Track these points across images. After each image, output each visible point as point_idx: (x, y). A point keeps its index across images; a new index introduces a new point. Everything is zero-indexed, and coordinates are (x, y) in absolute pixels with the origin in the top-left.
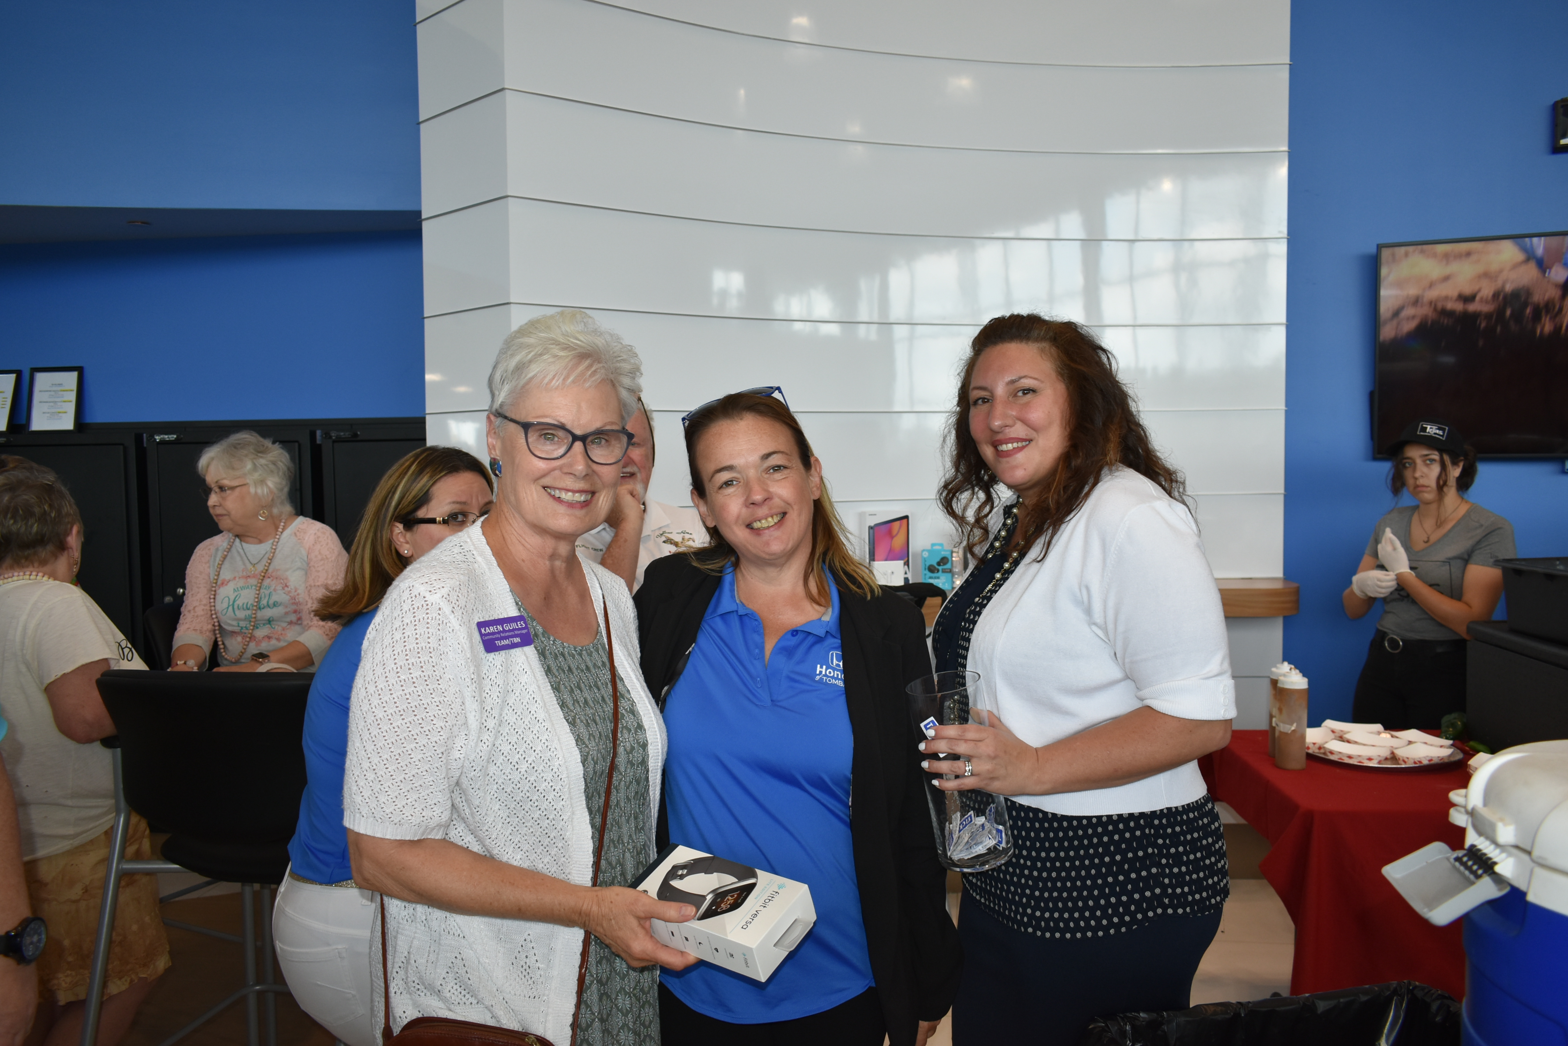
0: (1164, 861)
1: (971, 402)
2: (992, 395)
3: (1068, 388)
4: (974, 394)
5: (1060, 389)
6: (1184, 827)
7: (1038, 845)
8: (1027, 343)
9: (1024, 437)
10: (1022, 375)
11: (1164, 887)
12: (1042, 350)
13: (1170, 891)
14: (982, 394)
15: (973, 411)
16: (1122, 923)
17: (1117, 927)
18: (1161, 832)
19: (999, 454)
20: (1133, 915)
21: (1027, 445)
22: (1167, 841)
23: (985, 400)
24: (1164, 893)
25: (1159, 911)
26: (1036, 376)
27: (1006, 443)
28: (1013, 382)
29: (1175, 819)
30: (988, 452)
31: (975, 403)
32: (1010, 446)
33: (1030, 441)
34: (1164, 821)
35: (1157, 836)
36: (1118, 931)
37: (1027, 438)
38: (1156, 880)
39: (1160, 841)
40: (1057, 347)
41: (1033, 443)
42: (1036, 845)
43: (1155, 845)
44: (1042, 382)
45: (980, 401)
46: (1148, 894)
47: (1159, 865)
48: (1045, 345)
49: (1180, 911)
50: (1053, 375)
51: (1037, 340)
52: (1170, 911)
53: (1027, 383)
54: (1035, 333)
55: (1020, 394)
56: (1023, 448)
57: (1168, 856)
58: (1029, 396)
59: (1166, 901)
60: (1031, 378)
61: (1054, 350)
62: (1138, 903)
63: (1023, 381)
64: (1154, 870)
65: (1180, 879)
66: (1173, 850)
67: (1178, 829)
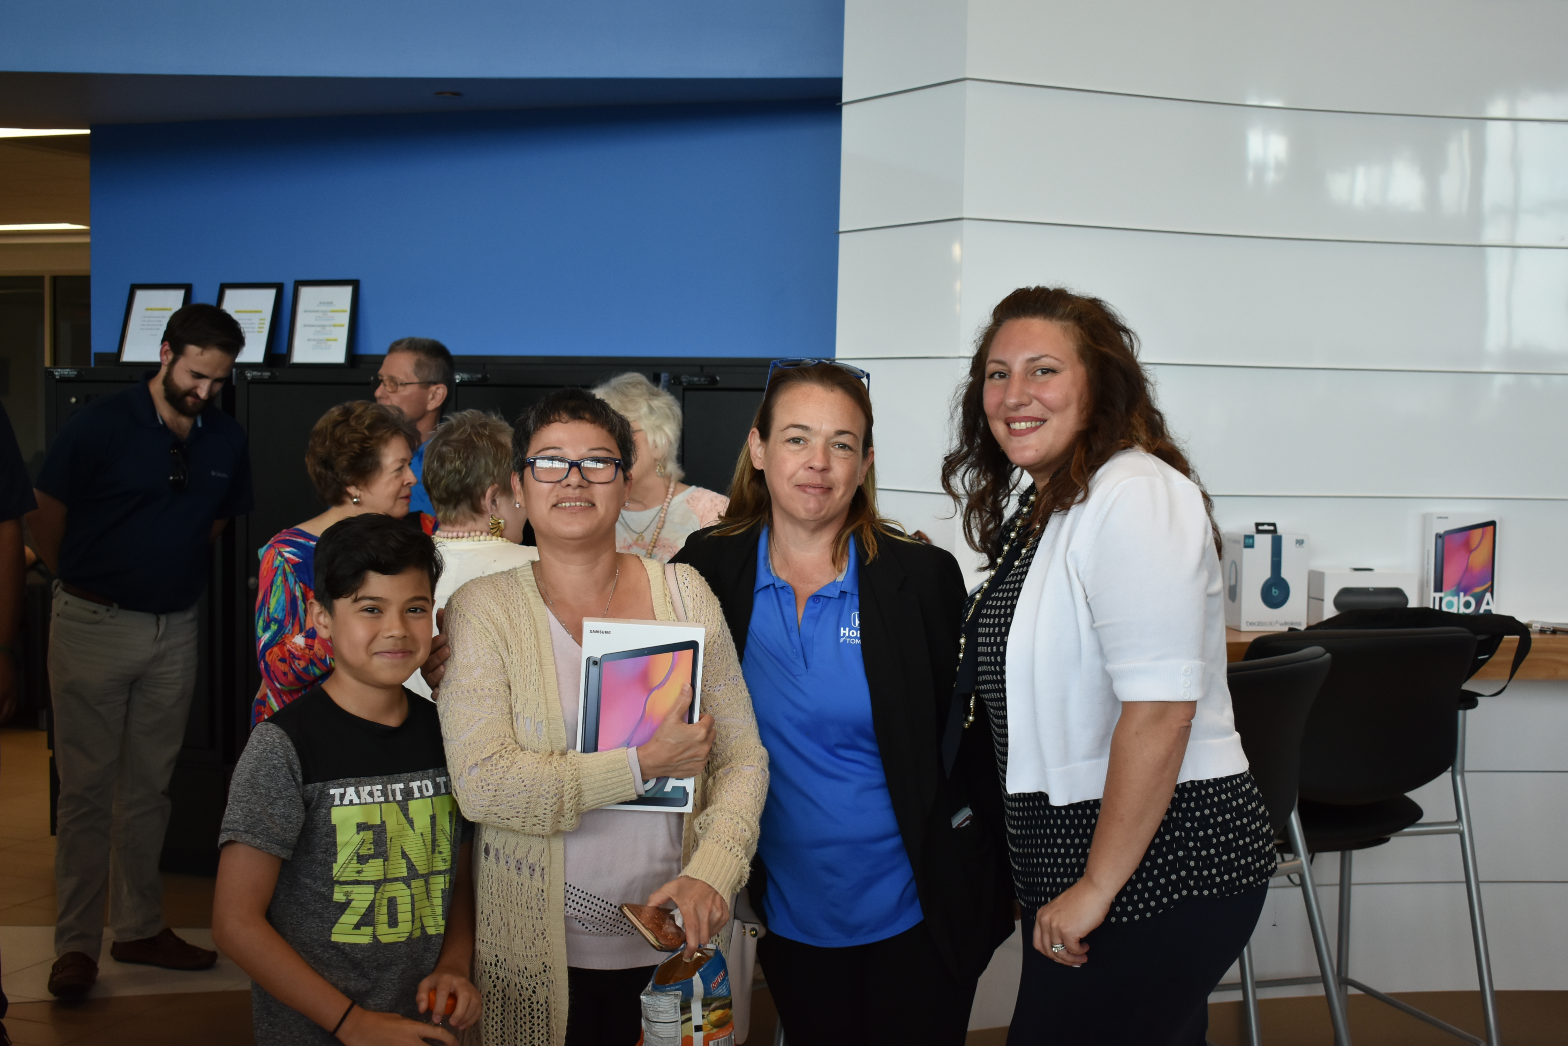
0: (1191, 844)
1: (987, 375)
2: (1010, 371)
3: (1087, 371)
4: (991, 367)
5: (1080, 370)
6: (1215, 810)
7: (1073, 832)
8: (1050, 320)
9: (1040, 417)
10: (1044, 353)
11: (1190, 870)
12: (1065, 329)
13: (1196, 873)
14: (1000, 368)
15: (988, 384)
16: (1148, 908)
17: (1142, 913)
18: (1189, 815)
19: (1012, 432)
20: (1158, 900)
21: (1041, 425)
22: (1196, 825)
23: (1002, 375)
24: (1190, 876)
25: (1185, 893)
26: (1057, 356)
27: (1020, 422)
28: (1033, 360)
29: (1205, 802)
30: (999, 429)
31: (992, 376)
32: (1023, 425)
33: (1044, 421)
34: (1192, 805)
35: (1185, 819)
36: (1143, 916)
37: (1042, 417)
38: (1182, 863)
39: (1188, 825)
40: (1082, 328)
41: (1047, 423)
42: (1070, 831)
43: (1182, 828)
44: (1063, 363)
45: (996, 376)
46: (1174, 877)
47: (1186, 848)
48: (1070, 324)
49: (1206, 893)
50: (1075, 356)
51: (1061, 318)
52: (1195, 893)
53: (1047, 362)
54: (1060, 311)
55: (1039, 373)
56: (1036, 428)
57: (1196, 839)
58: (1048, 376)
59: (1192, 883)
60: (1051, 357)
61: (1077, 330)
62: (1163, 888)
63: (1043, 359)
64: (1181, 853)
65: (1208, 863)
66: (1201, 833)
67: (1207, 812)
